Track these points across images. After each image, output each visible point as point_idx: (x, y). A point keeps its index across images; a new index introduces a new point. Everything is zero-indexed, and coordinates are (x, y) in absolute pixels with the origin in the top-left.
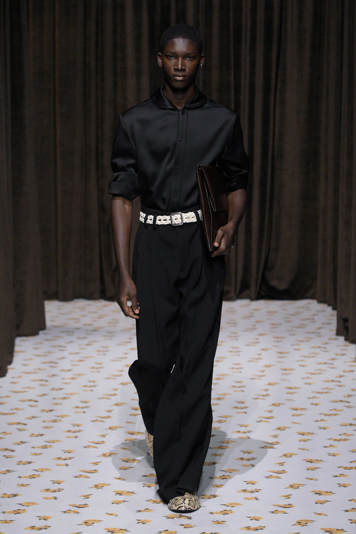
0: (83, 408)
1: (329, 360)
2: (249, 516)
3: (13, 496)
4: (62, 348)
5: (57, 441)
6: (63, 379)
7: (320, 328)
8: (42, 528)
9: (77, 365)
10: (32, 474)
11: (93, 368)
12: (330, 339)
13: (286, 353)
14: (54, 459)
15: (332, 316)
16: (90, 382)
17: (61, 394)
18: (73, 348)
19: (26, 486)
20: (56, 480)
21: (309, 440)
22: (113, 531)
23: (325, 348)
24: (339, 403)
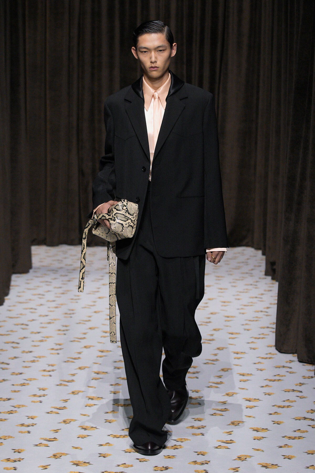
0: (64, 331)
1: (259, 295)
2: (193, 418)
3: (7, 400)
4: (48, 283)
5: (43, 357)
6: (49, 308)
7: (252, 270)
8: (30, 425)
9: (60, 297)
10: (23, 382)
11: (72, 299)
12: (260, 278)
13: (225, 289)
14: (40, 371)
15: (262, 260)
16: (70, 310)
17: (46, 319)
18: (57, 283)
19: (18, 392)
20: (41, 387)
21: (242, 358)
22: (85, 428)
23: (256, 285)
24: (266, 329)
